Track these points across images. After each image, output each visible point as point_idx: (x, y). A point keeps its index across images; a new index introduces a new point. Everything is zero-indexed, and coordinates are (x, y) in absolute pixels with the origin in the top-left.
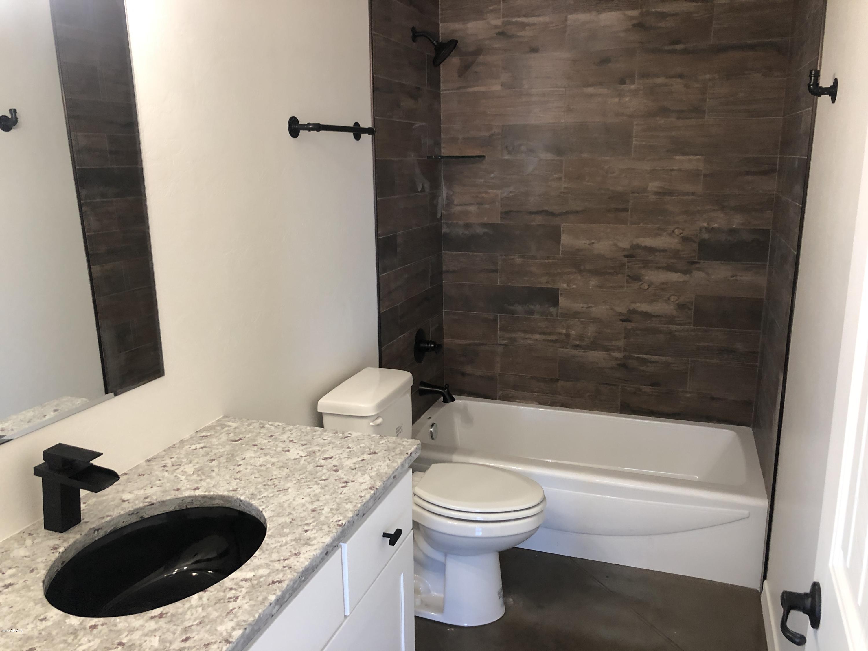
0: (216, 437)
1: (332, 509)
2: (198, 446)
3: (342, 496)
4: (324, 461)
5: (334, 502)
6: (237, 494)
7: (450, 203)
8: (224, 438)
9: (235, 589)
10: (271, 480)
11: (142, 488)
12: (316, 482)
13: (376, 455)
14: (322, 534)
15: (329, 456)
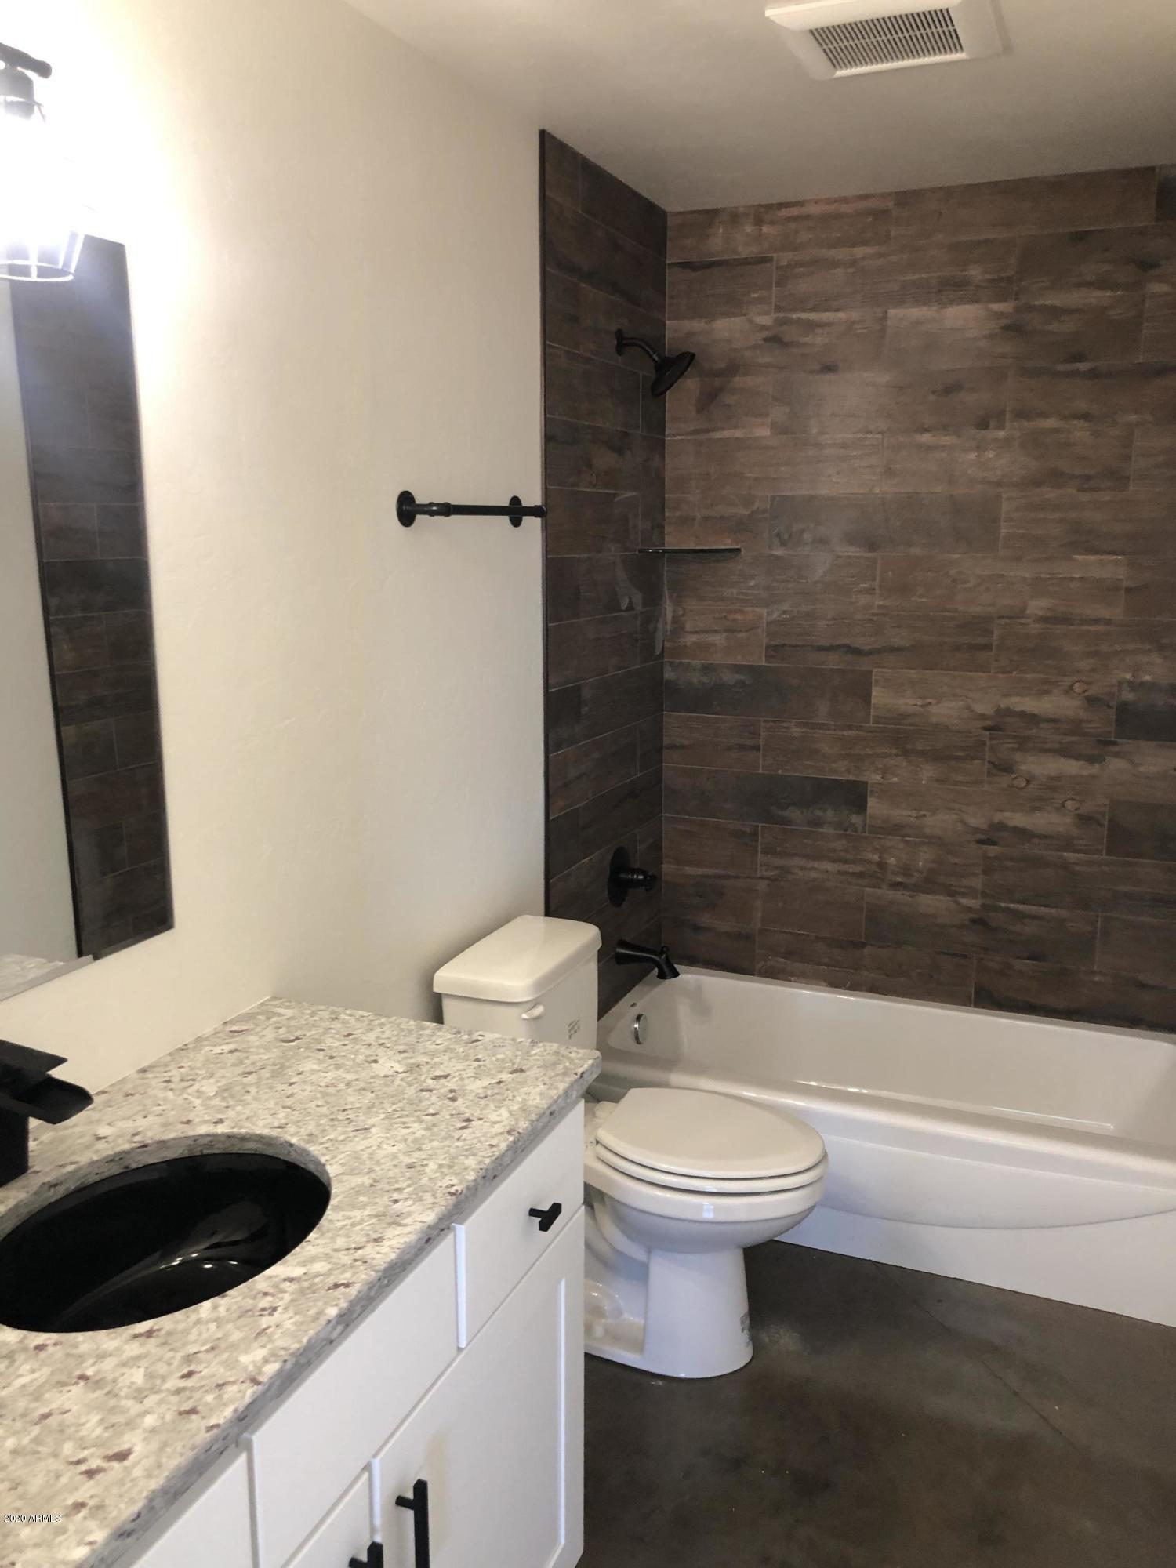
0: (257, 1033)
1: (441, 1166)
2: (227, 1048)
3: (460, 1144)
4: (435, 1082)
5: (446, 1153)
6: (286, 1132)
7: (678, 628)
8: (270, 1035)
9: (272, 1295)
10: (344, 1110)
11: (129, 1118)
12: (418, 1117)
13: (523, 1074)
14: (420, 1208)
15: (442, 1074)
